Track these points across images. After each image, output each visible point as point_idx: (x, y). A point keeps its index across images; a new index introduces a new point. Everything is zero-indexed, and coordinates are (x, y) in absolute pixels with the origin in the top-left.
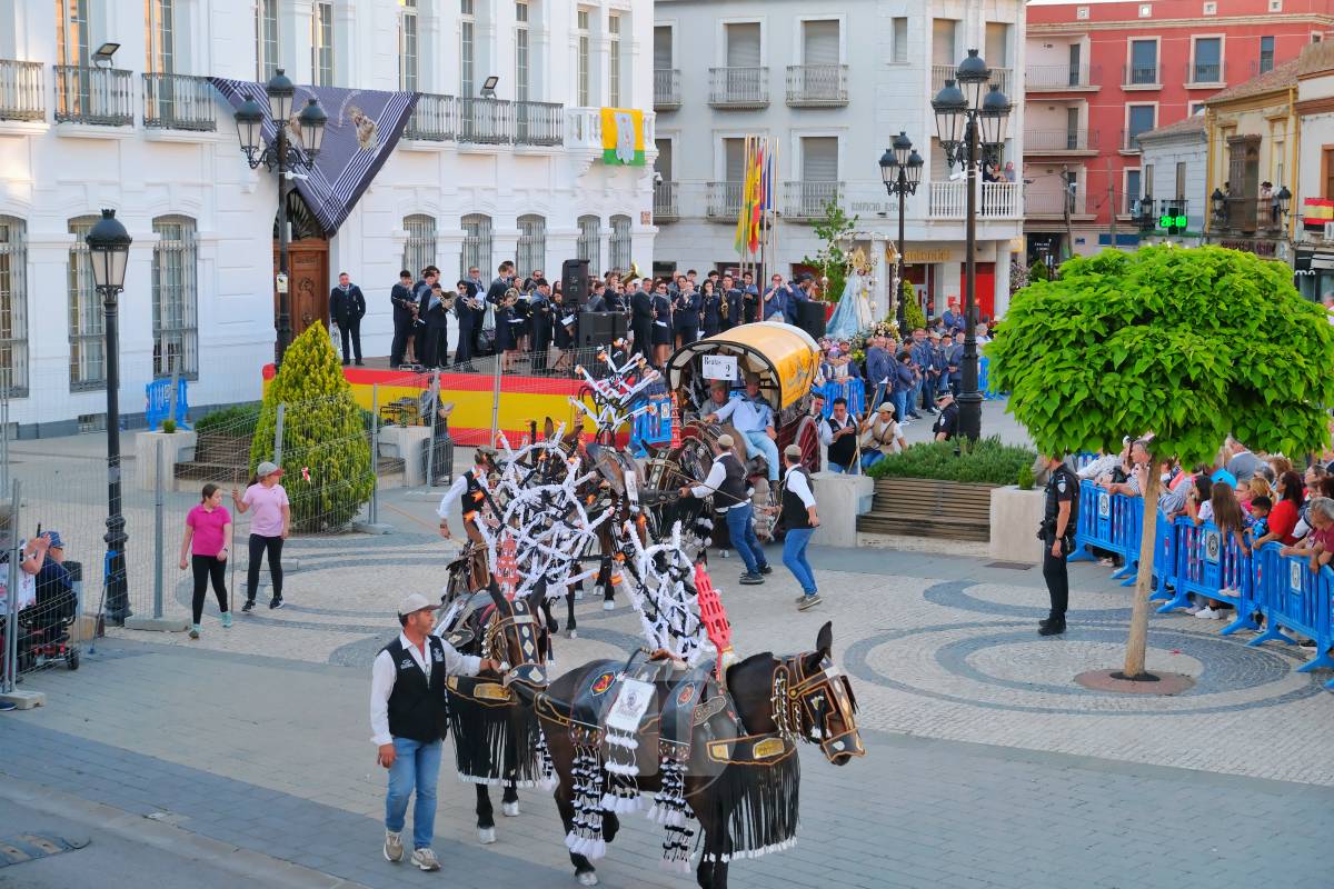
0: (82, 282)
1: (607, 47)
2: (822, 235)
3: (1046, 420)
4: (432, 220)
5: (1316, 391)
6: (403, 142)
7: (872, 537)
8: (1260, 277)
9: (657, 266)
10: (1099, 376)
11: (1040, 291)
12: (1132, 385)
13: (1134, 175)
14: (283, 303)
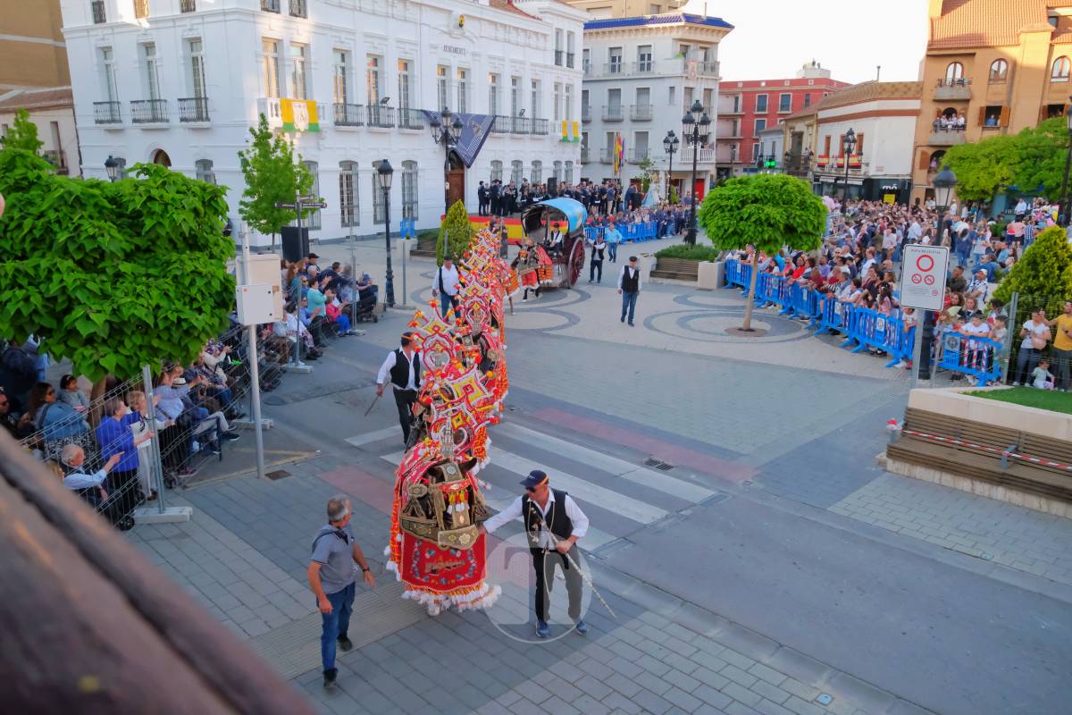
0: (377, 184)
1: (565, 98)
2: (642, 168)
3: (718, 238)
4: (501, 162)
5: (817, 228)
6: (491, 133)
7: (655, 279)
8: (798, 186)
9: (582, 180)
10: (738, 222)
11: (718, 190)
12: (750, 226)
13: (757, 146)
14: (447, 192)
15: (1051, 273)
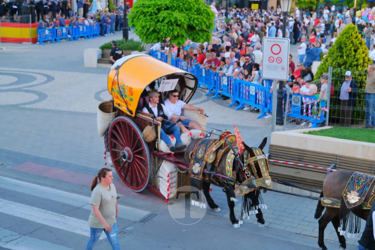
3: (143, 35)
5: (208, 27)
7: (101, 65)
10: (156, 23)
12: (164, 26)
15: (350, 54)
